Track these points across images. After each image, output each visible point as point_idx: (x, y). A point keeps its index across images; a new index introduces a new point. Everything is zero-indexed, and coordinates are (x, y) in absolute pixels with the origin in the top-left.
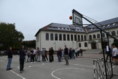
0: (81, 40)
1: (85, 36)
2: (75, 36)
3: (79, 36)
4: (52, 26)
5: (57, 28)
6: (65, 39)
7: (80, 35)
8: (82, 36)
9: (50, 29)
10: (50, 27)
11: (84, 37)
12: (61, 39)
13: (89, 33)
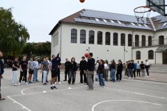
0: (140, 44)
1: (150, 38)
2: (130, 36)
3: (137, 37)
4: (84, 14)
5: (94, 18)
6: (108, 42)
7: (140, 35)
8: (144, 37)
9: (80, 20)
10: (81, 17)
11: (147, 39)
12: (100, 42)
13: (158, 31)
